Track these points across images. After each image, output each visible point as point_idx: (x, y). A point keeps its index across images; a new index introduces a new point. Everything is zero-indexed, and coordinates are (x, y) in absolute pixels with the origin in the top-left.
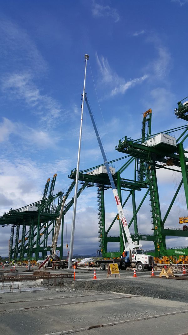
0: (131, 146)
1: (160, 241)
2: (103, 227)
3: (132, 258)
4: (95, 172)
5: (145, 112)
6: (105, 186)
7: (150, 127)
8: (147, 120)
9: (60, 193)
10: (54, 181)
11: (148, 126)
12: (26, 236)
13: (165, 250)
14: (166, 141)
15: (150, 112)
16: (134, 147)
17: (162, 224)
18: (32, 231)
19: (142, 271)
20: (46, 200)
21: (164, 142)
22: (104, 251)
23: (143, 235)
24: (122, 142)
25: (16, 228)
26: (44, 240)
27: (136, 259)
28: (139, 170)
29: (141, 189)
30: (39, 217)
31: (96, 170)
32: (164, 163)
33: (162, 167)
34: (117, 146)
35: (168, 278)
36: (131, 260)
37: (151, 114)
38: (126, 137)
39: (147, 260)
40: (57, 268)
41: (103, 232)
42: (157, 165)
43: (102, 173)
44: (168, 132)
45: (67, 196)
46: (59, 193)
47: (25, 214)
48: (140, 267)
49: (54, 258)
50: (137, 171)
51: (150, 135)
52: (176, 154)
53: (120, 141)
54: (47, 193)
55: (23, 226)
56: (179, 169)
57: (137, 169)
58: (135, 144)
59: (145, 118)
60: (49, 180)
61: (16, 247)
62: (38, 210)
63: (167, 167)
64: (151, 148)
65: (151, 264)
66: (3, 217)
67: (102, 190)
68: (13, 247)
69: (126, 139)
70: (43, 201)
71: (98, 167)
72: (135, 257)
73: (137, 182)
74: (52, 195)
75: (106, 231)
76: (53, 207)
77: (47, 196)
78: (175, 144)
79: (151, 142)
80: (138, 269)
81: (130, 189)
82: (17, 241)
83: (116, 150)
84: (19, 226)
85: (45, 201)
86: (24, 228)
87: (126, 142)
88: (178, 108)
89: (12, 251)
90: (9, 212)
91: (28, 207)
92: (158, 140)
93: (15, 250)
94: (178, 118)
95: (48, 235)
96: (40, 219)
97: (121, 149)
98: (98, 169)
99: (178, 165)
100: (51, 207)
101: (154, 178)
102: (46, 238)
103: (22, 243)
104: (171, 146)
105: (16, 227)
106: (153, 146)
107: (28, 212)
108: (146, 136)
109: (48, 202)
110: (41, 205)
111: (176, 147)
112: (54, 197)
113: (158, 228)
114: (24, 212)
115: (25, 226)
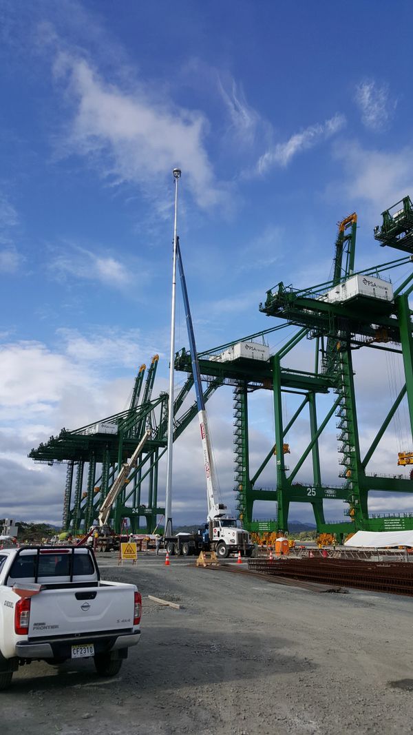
0: (291, 304)
1: (357, 501)
3: (214, 534)
4: (227, 356)
5: (341, 220)
6: (249, 384)
7: (352, 253)
8: (347, 238)
9: (164, 395)
10: (153, 370)
11: (348, 252)
12: (98, 486)
13: (364, 520)
14: (368, 291)
15: (353, 221)
16: (296, 306)
17: (362, 466)
18: (106, 476)
20: (138, 411)
21: (363, 294)
22: (246, 519)
23: (328, 488)
25: (76, 467)
26: (134, 490)
27: (219, 536)
28: (325, 350)
29: (329, 389)
30: (120, 446)
31: (227, 352)
32: (368, 338)
34: (264, 304)
37: (355, 224)
39: (235, 538)
41: (245, 480)
42: (353, 340)
43: (240, 358)
44: (378, 269)
45: (178, 404)
46: (161, 396)
47: (92, 439)
48: (223, 550)
49: (102, 531)
53: (269, 293)
54: (138, 396)
55: (91, 464)
58: (301, 298)
59: (342, 233)
60: (143, 367)
61: (76, 506)
62: (119, 432)
63: (375, 344)
64: (337, 305)
66: (49, 445)
67: (243, 392)
68: (72, 506)
69: (281, 289)
70: (132, 412)
71: (233, 344)
72: (219, 532)
73: (319, 375)
74: (149, 400)
75: (251, 478)
76: (151, 424)
77: (140, 402)
78: (390, 297)
79: (338, 292)
82: (78, 493)
83: (261, 311)
84: (83, 463)
85: (135, 412)
86: (93, 468)
87: (281, 294)
89: (70, 515)
90: (60, 435)
91: (97, 426)
92: (352, 288)
93: (75, 513)
94: (383, 245)
95: (141, 480)
96: (123, 450)
97: (272, 308)
98: (233, 349)
100: (147, 424)
102: (138, 486)
103: (89, 498)
104: (380, 301)
105: (77, 465)
106: (342, 302)
107: (98, 435)
108: (343, 274)
109: (141, 413)
110: (127, 420)
111: (393, 303)
112: (152, 403)
113: (352, 473)
114: (90, 436)
115: (93, 463)
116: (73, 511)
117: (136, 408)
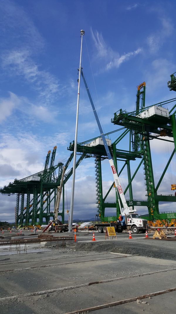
0: (126, 119)
1: (154, 206)
2: (101, 194)
3: (128, 222)
4: (92, 144)
5: (139, 85)
6: (102, 156)
7: (144, 99)
8: (141, 93)
10: (54, 153)
11: (142, 99)
12: (31, 204)
13: (158, 215)
14: (159, 113)
15: (144, 85)
16: (128, 120)
17: (156, 190)
18: (35, 198)
19: (137, 233)
21: (157, 114)
22: (102, 216)
23: (137, 201)
24: (118, 115)
25: (21, 196)
26: (47, 207)
27: (131, 222)
28: (133, 141)
29: (136, 158)
30: (42, 186)
31: (93, 142)
32: (157, 134)
33: (156, 137)
34: (113, 119)
35: (161, 240)
36: (127, 224)
37: (145, 86)
38: (121, 110)
39: (142, 223)
40: (59, 231)
41: (101, 199)
42: (151, 136)
43: (99, 145)
44: (161, 104)
45: (67, 166)
46: (59, 164)
48: (135, 230)
49: (56, 222)
50: (132, 142)
51: (144, 108)
52: (168, 125)
53: (115, 114)
54: (48, 164)
55: (28, 195)
56: (172, 139)
57: (131, 141)
58: (130, 116)
59: (139, 91)
60: (49, 152)
61: (21, 213)
62: (41, 180)
63: (160, 137)
64: (145, 119)
65: (145, 227)
66: (9, 187)
67: (99, 160)
68: (19, 214)
69: (121, 112)
70: (45, 171)
71: (95, 139)
72: (131, 221)
73: (131, 152)
74: (53, 166)
75: (103, 198)
76: (54, 176)
77: (49, 167)
78: (168, 116)
79: (145, 114)
80: (133, 231)
81: (126, 160)
82: (22, 208)
83: (112, 122)
84: (24, 194)
85: (46, 171)
86: (29, 196)
87: (121, 114)
88: (170, 80)
89: (18, 217)
90: (14, 182)
91: (31, 177)
92: (151, 112)
93: (21, 216)
94: (171, 90)
95: (50, 202)
96: (43, 188)
97: (116, 121)
98: (95, 141)
99: (170, 135)
100: (52, 176)
101: (148, 148)
102: (49, 205)
103: (27, 210)
104: (164, 117)
105: (21, 195)
106: (147, 118)
107: (32, 181)
108: (140, 108)
109: (49, 172)
110: (43, 175)
111: (169, 118)
112: (55, 167)
113: (151, 194)
114: (28, 182)
115: (29, 194)
116: (19, 215)
117: (47, 170)
